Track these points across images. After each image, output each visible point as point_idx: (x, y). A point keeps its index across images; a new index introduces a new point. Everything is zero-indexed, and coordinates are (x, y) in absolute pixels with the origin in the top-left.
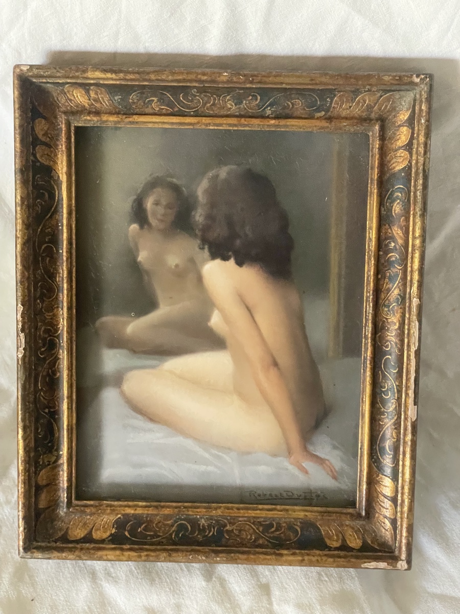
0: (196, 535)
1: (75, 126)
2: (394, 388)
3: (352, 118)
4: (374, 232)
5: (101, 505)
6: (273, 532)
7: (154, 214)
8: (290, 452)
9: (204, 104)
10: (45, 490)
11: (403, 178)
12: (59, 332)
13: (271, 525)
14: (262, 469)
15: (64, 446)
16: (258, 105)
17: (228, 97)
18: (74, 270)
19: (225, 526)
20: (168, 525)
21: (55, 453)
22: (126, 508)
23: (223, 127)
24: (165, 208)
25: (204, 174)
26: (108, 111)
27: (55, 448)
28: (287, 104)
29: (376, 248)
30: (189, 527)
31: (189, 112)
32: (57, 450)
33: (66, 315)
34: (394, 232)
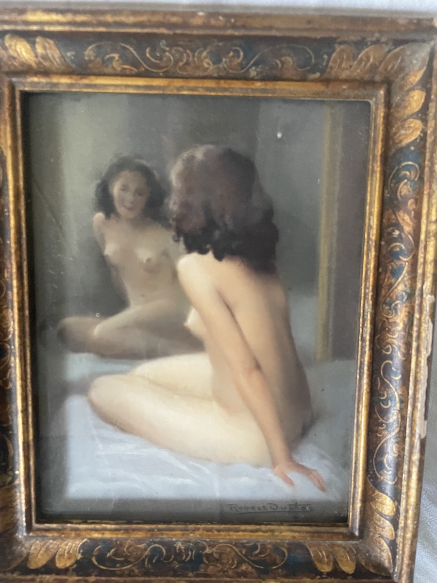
0: (171, 560)
1: (21, 91)
2: (395, 398)
3: (353, 81)
4: (375, 218)
5: (64, 529)
6: (257, 555)
7: (122, 201)
8: (274, 464)
9: (176, 63)
11: (412, 152)
12: (10, 337)
13: (255, 547)
14: (244, 480)
15: (20, 465)
16: (240, 64)
17: (205, 54)
19: (204, 548)
20: (139, 548)
21: (11, 473)
22: (93, 532)
23: (198, 91)
24: (134, 194)
26: (59, 71)
27: (10, 467)
28: (276, 62)
29: (378, 237)
30: (164, 550)
31: (158, 73)
32: (13, 470)
33: (16, 317)
34: (399, 218)
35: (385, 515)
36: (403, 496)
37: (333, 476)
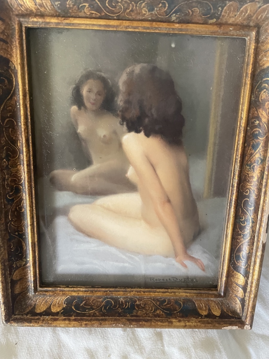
0: (117, 308)
1: (26, 27)
2: (249, 220)
3: (236, 25)
4: (245, 113)
5: (56, 291)
6: (165, 305)
7: (88, 99)
8: (176, 256)
9: (125, 10)
10: (19, 282)
12: (22, 181)
13: (165, 301)
14: (158, 264)
15: (30, 255)
16: (166, 12)
17: (143, 4)
18: (30, 137)
19: (136, 301)
20: (99, 301)
21: (25, 260)
22: (73, 292)
23: (139, 29)
24: (96, 94)
25: (124, 69)
26: (50, 14)
27: (24, 256)
28: (188, 11)
29: (246, 125)
30: (113, 303)
31: (113, 16)
32: (26, 258)
33: (26, 170)
34: (259, 113)
35: (239, 285)
36: (251, 275)
37: (210, 262)
